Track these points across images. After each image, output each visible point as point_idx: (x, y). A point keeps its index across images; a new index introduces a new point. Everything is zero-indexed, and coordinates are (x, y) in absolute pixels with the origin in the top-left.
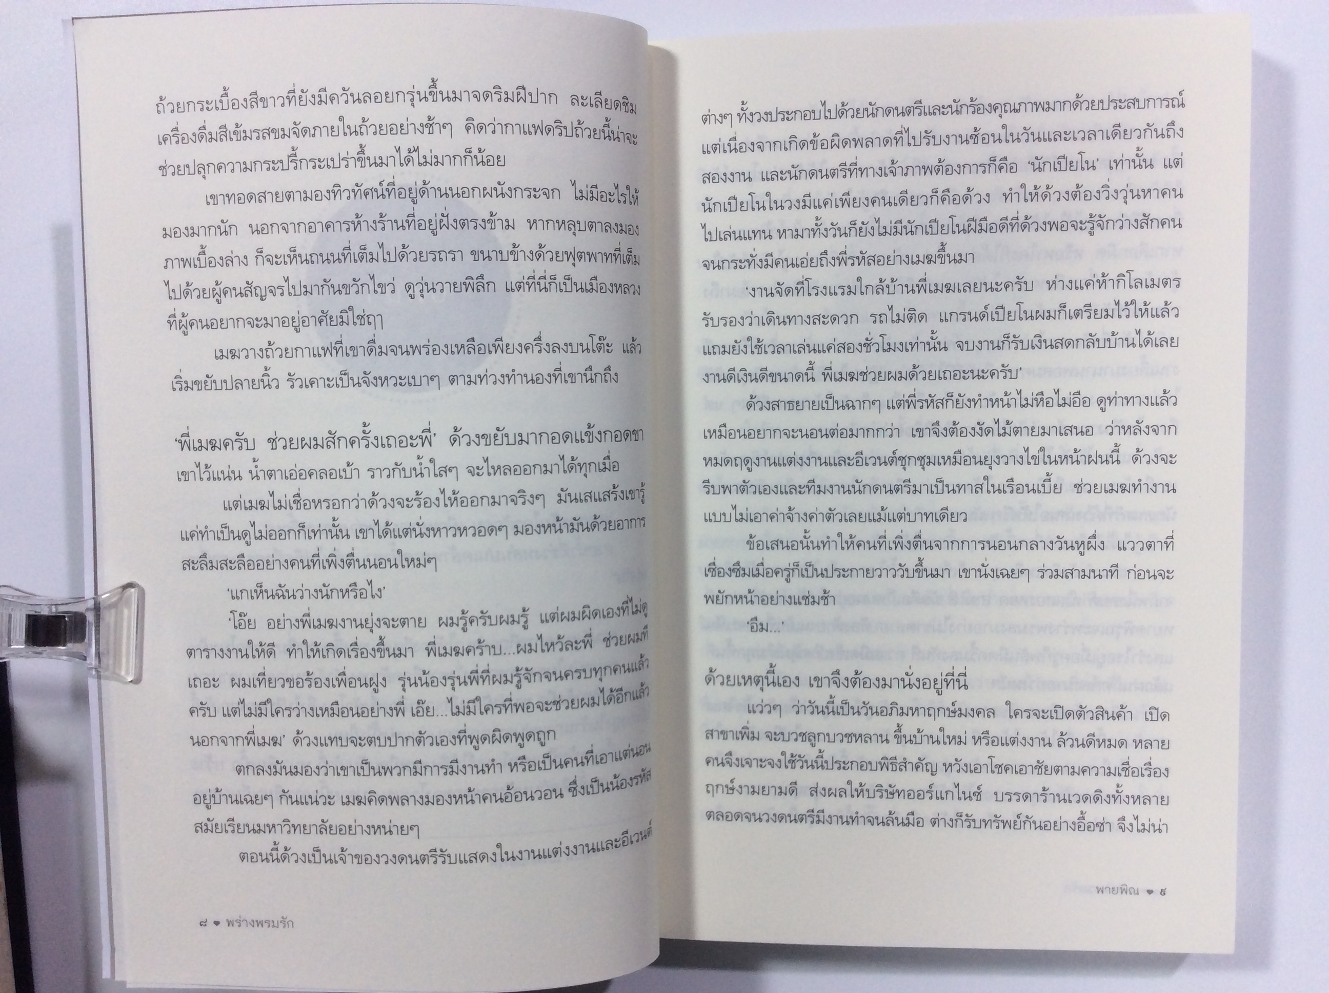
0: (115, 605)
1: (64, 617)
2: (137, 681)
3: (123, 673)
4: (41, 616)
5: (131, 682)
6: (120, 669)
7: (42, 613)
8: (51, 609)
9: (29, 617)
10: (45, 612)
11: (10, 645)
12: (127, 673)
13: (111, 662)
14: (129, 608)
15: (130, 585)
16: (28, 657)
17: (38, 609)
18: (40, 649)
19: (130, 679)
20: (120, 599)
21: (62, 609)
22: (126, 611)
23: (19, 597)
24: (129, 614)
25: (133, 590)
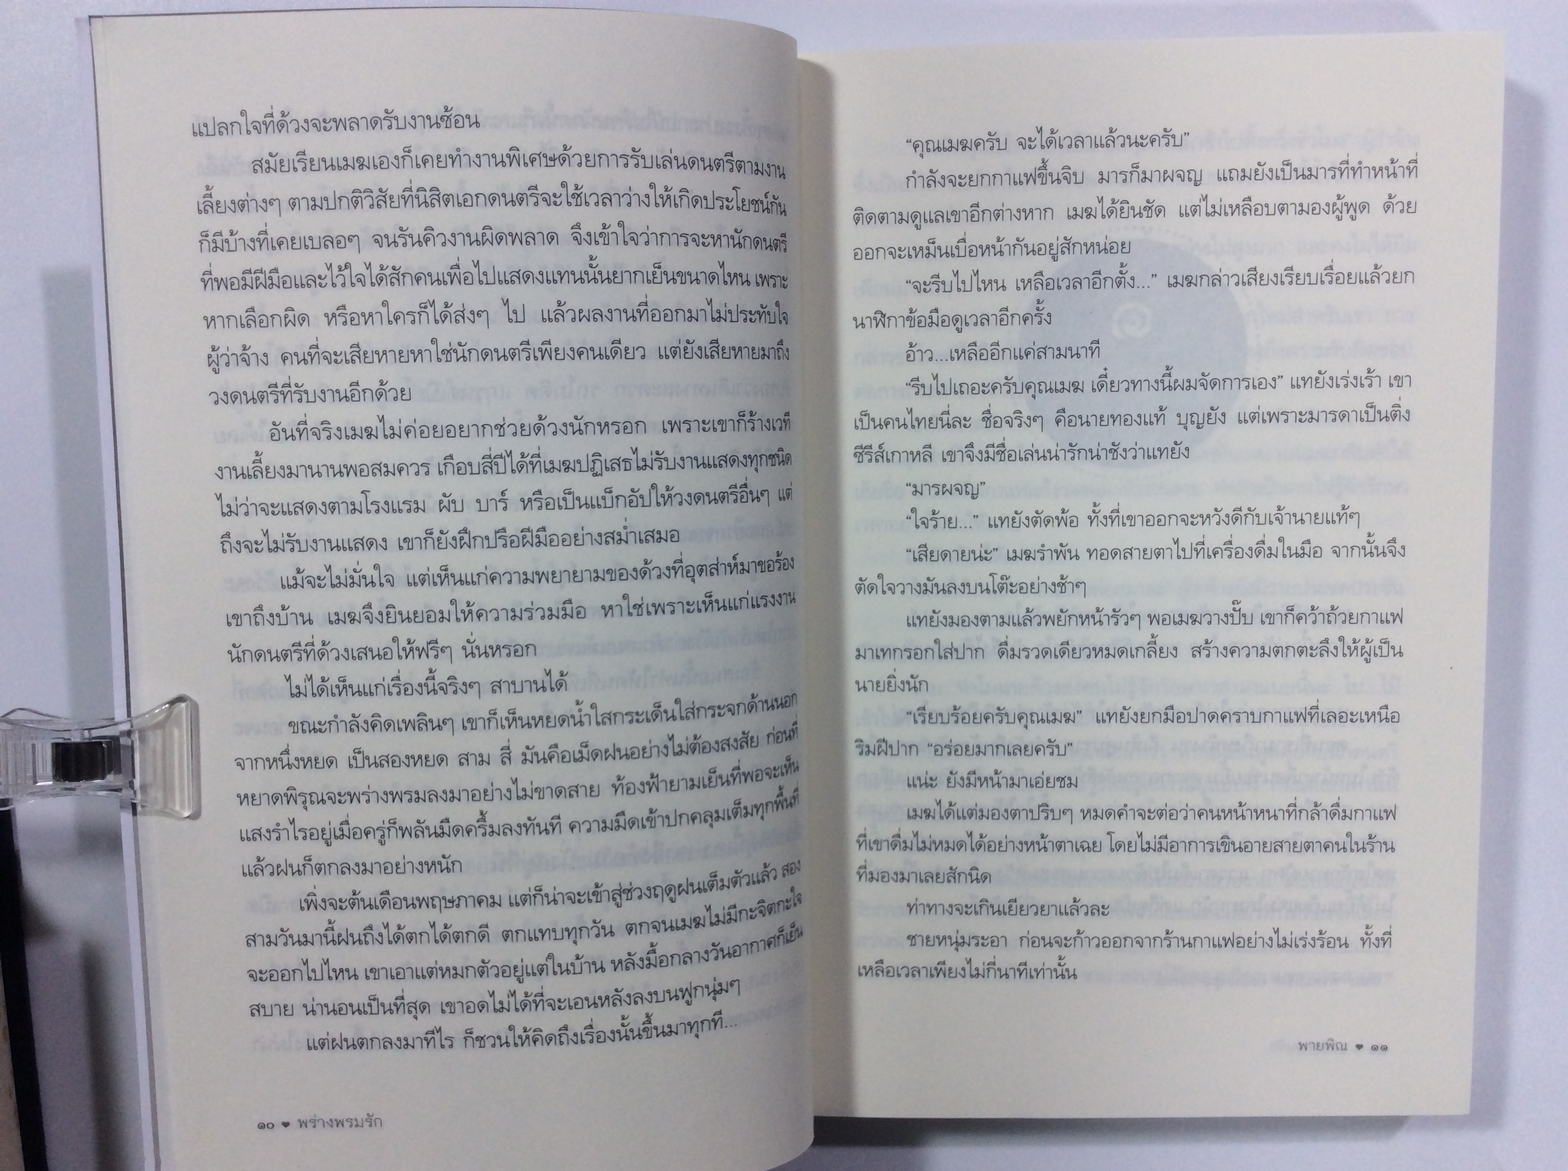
0: (160, 725)
1: (101, 743)
2: (195, 816)
3: (177, 808)
4: (71, 744)
5: (188, 817)
6: (174, 802)
7: (73, 740)
8: (82, 734)
9: (56, 746)
10: (76, 738)
11: (35, 782)
12: (182, 806)
13: (160, 795)
14: (180, 726)
15: (180, 699)
16: (57, 795)
17: (66, 735)
18: (73, 784)
19: (186, 814)
20: (168, 717)
21: (96, 733)
22: (176, 732)
23: (39, 722)
24: (179, 735)
25: (183, 705)
